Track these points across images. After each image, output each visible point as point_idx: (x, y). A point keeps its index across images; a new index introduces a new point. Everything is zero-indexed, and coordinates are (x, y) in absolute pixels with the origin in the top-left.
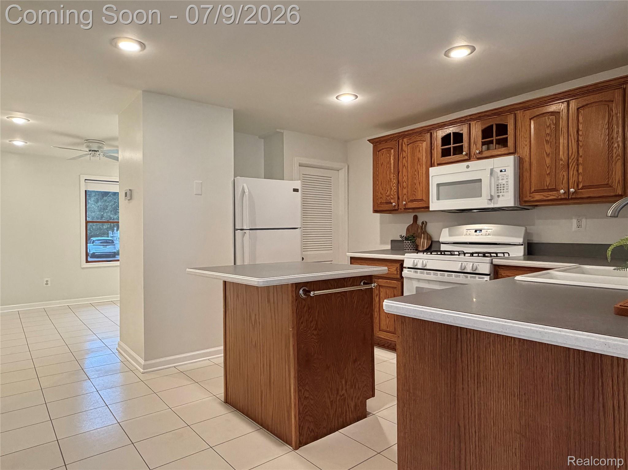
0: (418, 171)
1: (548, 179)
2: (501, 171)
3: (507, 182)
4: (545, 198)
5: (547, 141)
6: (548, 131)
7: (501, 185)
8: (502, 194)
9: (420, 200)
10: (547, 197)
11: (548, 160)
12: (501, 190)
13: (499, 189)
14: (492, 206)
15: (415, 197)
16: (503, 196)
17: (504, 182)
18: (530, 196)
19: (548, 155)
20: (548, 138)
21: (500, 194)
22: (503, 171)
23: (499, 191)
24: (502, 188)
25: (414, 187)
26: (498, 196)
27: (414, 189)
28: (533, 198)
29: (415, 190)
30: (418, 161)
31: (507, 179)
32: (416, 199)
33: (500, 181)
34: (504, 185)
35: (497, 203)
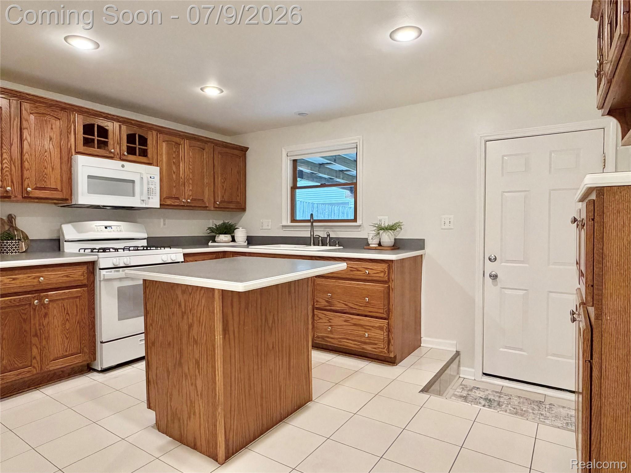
0: (50, 153)
1: (174, 190)
2: (151, 178)
3: (155, 187)
4: (173, 204)
5: (173, 162)
6: (174, 156)
7: (150, 189)
8: (152, 196)
9: (52, 189)
10: (174, 203)
11: (174, 176)
12: (151, 193)
13: (150, 192)
14: (144, 206)
15: (45, 184)
16: (152, 198)
17: (153, 187)
18: (164, 201)
19: (174, 173)
20: (174, 161)
21: (150, 197)
22: (152, 177)
23: (150, 194)
24: (151, 192)
25: (44, 171)
26: (149, 198)
27: (44, 174)
28: (166, 202)
29: (45, 176)
30: (50, 141)
31: (155, 185)
32: (46, 187)
33: (150, 186)
34: (153, 189)
35: (148, 204)
